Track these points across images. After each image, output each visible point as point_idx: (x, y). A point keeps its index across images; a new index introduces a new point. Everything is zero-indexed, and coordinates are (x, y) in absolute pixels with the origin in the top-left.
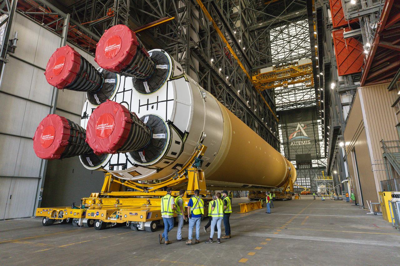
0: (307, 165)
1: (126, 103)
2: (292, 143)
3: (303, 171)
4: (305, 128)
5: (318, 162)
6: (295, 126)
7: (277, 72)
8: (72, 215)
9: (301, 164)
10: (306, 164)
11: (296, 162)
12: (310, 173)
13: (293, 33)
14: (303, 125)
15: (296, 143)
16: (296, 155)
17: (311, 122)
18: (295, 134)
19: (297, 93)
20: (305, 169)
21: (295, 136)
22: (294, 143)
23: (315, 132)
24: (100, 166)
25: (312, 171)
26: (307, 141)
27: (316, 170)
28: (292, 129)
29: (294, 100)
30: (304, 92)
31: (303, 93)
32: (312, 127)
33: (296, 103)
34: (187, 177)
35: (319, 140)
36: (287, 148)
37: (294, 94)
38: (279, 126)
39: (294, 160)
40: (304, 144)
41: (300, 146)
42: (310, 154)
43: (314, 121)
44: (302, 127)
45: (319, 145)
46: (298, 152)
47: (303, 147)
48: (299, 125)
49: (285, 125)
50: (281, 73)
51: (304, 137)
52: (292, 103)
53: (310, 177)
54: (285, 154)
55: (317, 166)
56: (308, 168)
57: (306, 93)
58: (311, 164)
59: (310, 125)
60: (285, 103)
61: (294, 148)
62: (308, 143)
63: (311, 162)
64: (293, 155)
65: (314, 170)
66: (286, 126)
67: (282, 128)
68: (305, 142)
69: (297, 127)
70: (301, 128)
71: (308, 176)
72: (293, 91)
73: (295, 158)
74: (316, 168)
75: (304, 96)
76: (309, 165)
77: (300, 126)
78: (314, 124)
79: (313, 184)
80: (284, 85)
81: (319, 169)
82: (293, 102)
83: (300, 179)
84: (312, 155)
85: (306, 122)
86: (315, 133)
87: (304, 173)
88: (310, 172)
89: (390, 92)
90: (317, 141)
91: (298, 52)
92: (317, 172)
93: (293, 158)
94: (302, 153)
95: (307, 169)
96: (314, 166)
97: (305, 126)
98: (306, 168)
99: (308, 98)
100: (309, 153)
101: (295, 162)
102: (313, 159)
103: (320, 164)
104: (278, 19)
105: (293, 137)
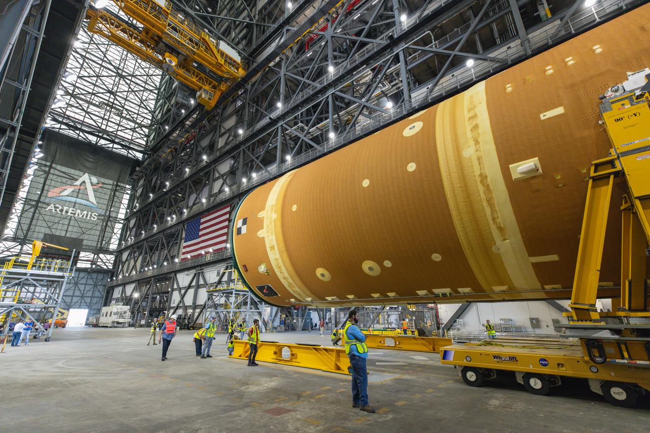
2: (52, 205)
4: (95, 188)
6: (75, 176)
14: (94, 181)
15: (62, 209)
17: (111, 182)
18: (69, 190)
21: (66, 193)
23: (114, 203)
26: (90, 213)
28: (59, 179)
30: (121, 126)
35: (115, 220)
36: (30, 214)
40: (80, 216)
44: (91, 183)
45: (113, 228)
46: (53, 230)
47: (72, 222)
48: (86, 177)
51: (89, 203)
55: (89, 266)
57: (123, 128)
61: (47, 218)
62: (92, 218)
64: (39, 233)
65: (78, 273)
68: (85, 212)
70: (88, 185)
74: (84, 270)
75: (118, 130)
77: (87, 179)
78: (118, 188)
81: (89, 273)
84: (85, 242)
86: (113, 200)
90: (108, 220)
94: (63, 234)
96: (80, 265)
100: (81, 238)
102: (86, 250)
105: (63, 194)
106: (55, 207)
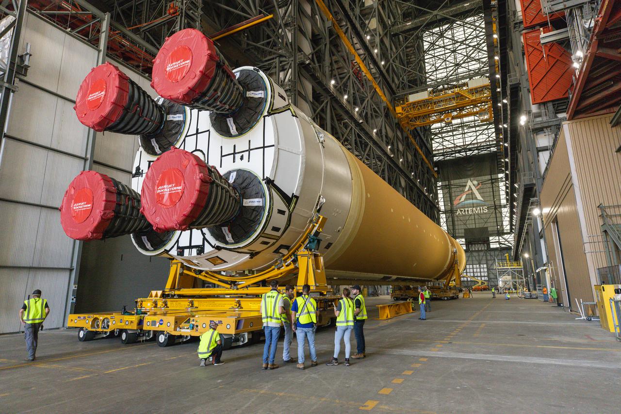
0: (482, 245)
1: (201, 151)
2: (459, 210)
3: (475, 254)
4: (479, 187)
5: (499, 239)
6: (464, 184)
7: (435, 99)
8: (123, 324)
9: (473, 244)
10: (480, 244)
11: (466, 240)
12: (486, 258)
13: (461, 37)
14: (475, 183)
15: (465, 211)
16: (465, 229)
17: (489, 177)
18: (464, 197)
19: (466, 133)
20: (478, 251)
21: (463, 199)
22: (461, 211)
23: (494, 192)
24: (163, 250)
26: (481, 208)
27: (497, 253)
28: (458, 190)
29: (462, 144)
30: (478, 131)
31: (476, 131)
32: (490, 185)
33: (465, 148)
34: (296, 265)
35: (501, 207)
36: (450, 219)
37: (462, 134)
38: (438, 185)
39: (462, 237)
40: (477, 212)
41: (471, 215)
42: (487, 228)
43: (494, 176)
44: (474, 185)
45: (501, 213)
46: (468, 226)
47: (476, 217)
48: (469, 183)
49: (447, 183)
50: (442, 101)
51: (478, 201)
52: (459, 149)
53: (487, 264)
54: (448, 228)
55: (498, 246)
56: (483, 249)
57: (480, 132)
58: (487, 242)
59: (487, 182)
60: (447, 148)
61: (461, 218)
62: (484, 211)
63: (489, 240)
64: (460, 229)
65: (493, 252)
66: (449, 185)
67: (442, 187)
68: (479, 208)
69: (466, 186)
70: (473, 188)
71: (484, 262)
72: (460, 129)
73: (463, 235)
74: (496, 249)
75: (477, 136)
76: (486, 245)
77: (471, 184)
78: (493, 181)
79: (492, 275)
80: (446, 120)
81: (500, 251)
82: (460, 146)
83: (471, 266)
84: (489, 229)
85: (480, 178)
86: (495, 194)
87: (477, 258)
88: (486, 256)
89: (614, 129)
90: (497, 207)
91: (467, 68)
92: (498, 255)
93: (460, 235)
94: (474, 227)
95: (482, 251)
96: (492, 246)
97: (478, 184)
98: (480, 249)
99: (484, 140)
100: (485, 226)
101: (464, 240)
102: (492, 235)
103: (503, 243)
104: (436, 15)
105: (461, 201)
106: (460, 210)
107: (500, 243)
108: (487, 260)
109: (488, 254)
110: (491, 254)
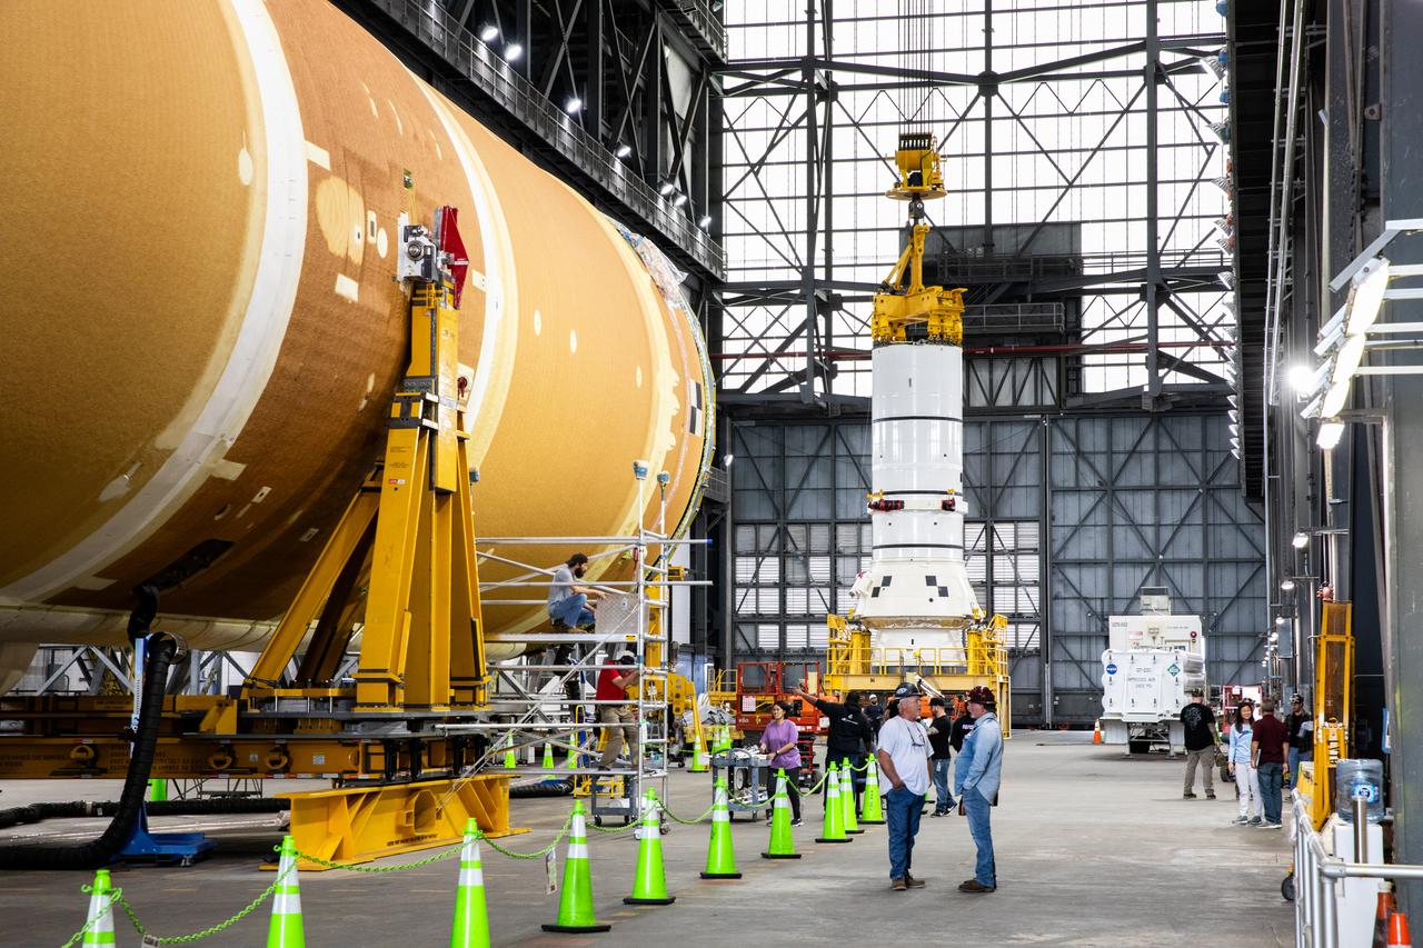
0: (1022, 369)
5: (1154, 326)
10: (1013, 357)
12: (1044, 472)
25: (1076, 443)
27: (1126, 435)
42: (1074, 227)
53: (1045, 520)
56: (1027, 399)
63: (1076, 331)
71: (1026, 502)
76: (1051, 371)
79: (1072, 608)
88: (1046, 455)
92: (1133, 453)
95: (1014, 413)
98: (1005, 400)
103: (1177, 353)
107: (1159, 360)
108: (1048, 490)
109: (1061, 444)
110: (1087, 446)
